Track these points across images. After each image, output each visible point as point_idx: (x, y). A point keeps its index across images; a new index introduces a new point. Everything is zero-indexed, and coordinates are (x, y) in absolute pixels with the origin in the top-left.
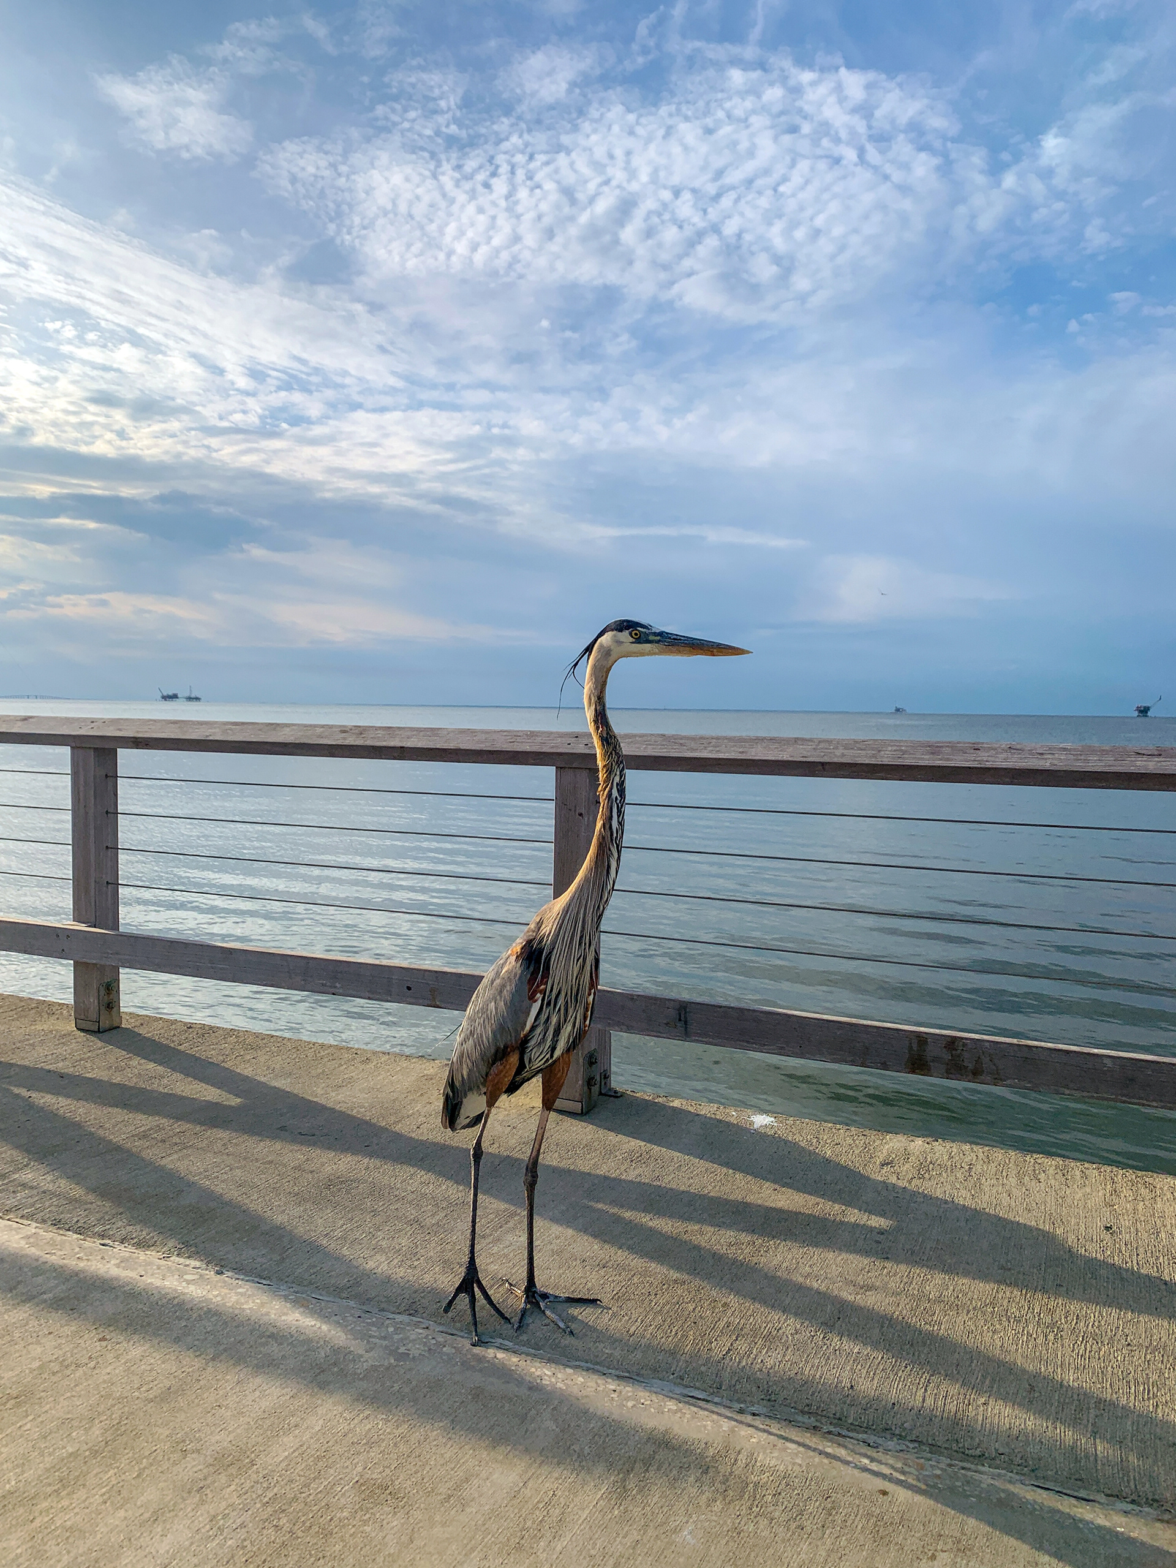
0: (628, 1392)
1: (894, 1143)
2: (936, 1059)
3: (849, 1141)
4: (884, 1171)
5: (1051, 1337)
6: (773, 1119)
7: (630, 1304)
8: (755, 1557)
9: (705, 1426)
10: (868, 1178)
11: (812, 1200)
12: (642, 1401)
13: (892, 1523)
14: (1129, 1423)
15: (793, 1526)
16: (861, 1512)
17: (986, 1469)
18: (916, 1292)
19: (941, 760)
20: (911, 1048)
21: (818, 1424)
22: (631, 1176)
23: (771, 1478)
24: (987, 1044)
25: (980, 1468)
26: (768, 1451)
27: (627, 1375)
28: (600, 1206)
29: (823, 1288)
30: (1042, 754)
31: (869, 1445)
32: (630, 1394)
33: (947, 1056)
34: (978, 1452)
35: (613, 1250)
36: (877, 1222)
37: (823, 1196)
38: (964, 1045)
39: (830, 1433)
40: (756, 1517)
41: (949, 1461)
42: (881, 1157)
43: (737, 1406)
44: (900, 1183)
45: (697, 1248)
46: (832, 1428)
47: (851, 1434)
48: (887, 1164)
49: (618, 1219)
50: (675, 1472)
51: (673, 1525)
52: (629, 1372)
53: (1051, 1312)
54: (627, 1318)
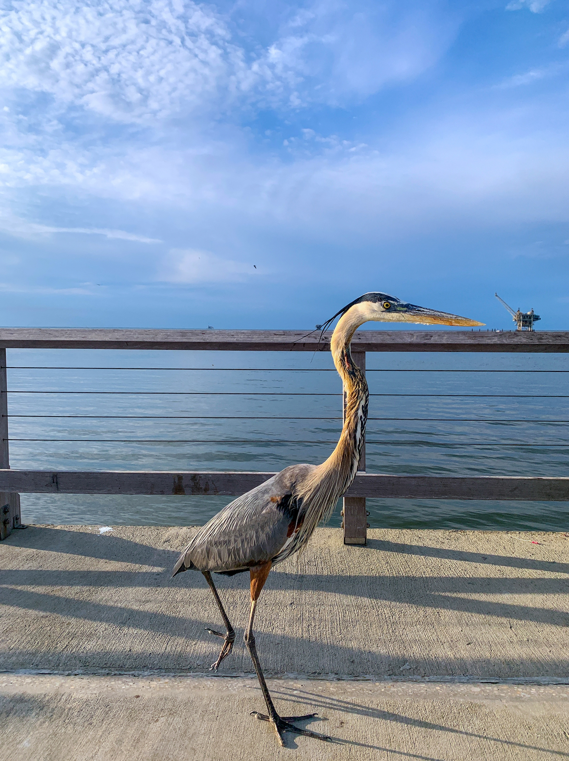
0: (4, 679)
1: (173, 531)
2: (187, 486)
3: (150, 533)
4: (164, 545)
5: (231, 608)
6: (111, 528)
7: (13, 634)
8: (63, 745)
9: (46, 687)
10: (156, 550)
11: (124, 564)
12: (11, 682)
13: (139, 710)
14: (260, 639)
15: (86, 724)
16: (124, 708)
17: (191, 674)
18: (170, 599)
19: (185, 339)
20: (175, 482)
21: (110, 672)
22: (26, 567)
23: (78, 704)
24: (210, 476)
25: (189, 674)
26: (79, 691)
27: (5, 670)
28: (4, 586)
29: (123, 606)
30: (233, 335)
31: (135, 676)
33: (192, 483)
34: (188, 667)
35: (7, 607)
36: (157, 569)
37: (131, 562)
38: (200, 477)
39: (115, 675)
40: (66, 725)
41: (174, 674)
42: (164, 538)
43: (67, 673)
44: (172, 550)
45: (58, 598)
46: (116, 672)
47: (126, 673)
48: (167, 541)
49: (13, 590)
50: (24, 713)
51: (18, 740)
53: (234, 597)
54: (10, 641)
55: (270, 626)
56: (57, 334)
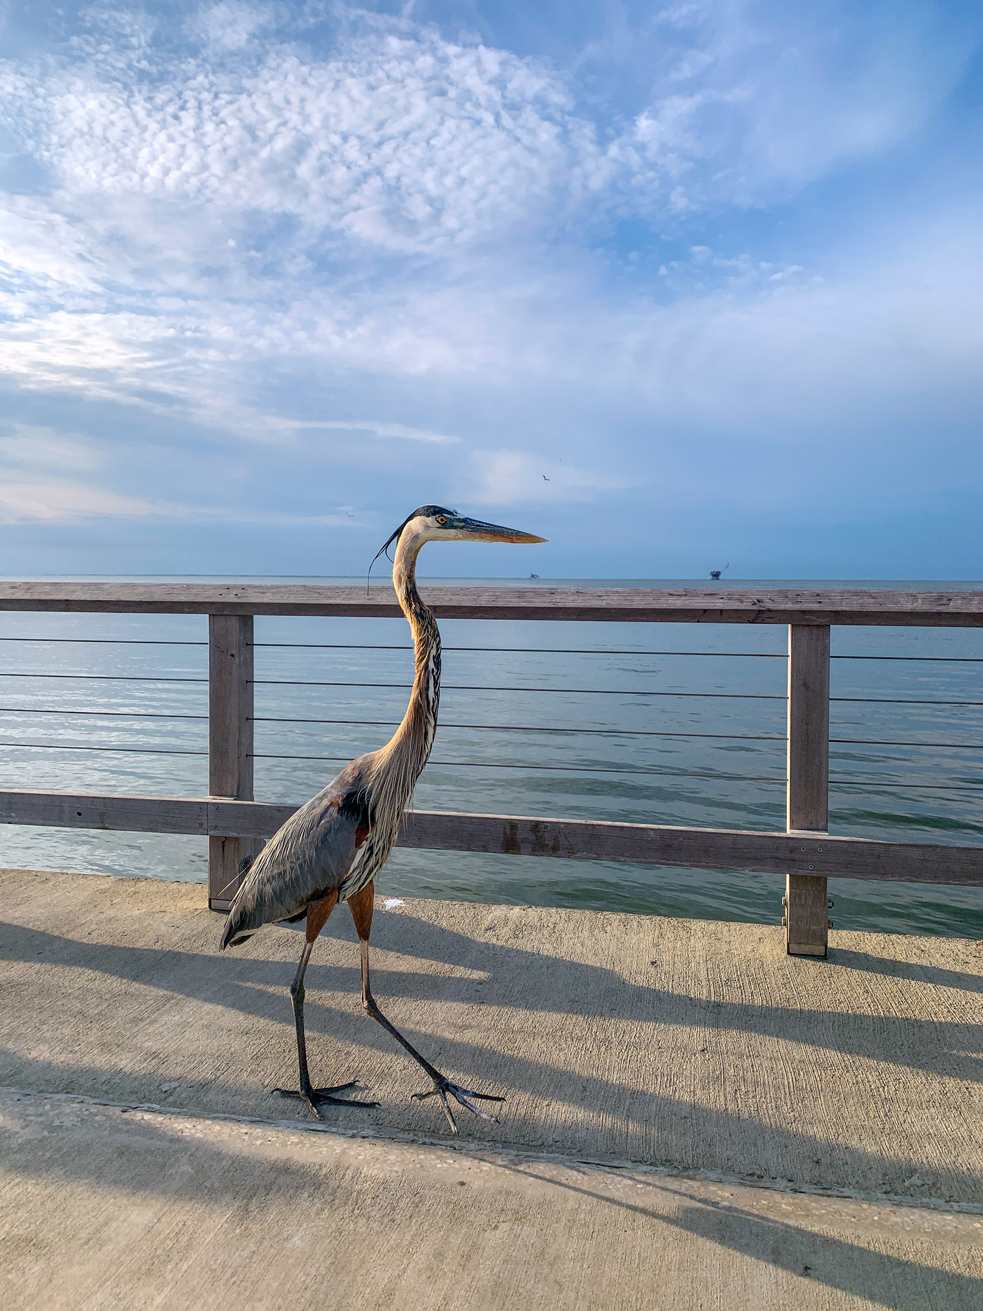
0: (258, 1133)
1: (498, 912)
2: (524, 840)
3: (462, 913)
4: (486, 935)
5: (603, 1049)
6: (402, 901)
7: (267, 1062)
8: (352, 1250)
9: (321, 1152)
10: (474, 942)
11: (426, 962)
12: (269, 1139)
13: (466, 1206)
14: (654, 1106)
15: (386, 1220)
16: (442, 1201)
17: (545, 1155)
18: (503, 1027)
19: (524, 602)
20: (505, 833)
21: (416, 1138)
22: (278, 957)
23: (372, 1186)
24: (562, 826)
25: (541, 1154)
26: (372, 1164)
27: (259, 1119)
28: (249, 984)
29: (429, 1031)
30: (601, 596)
31: (455, 1149)
32: (260, 1134)
33: (532, 837)
34: (539, 1143)
35: (256, 1019)
36: (478, 975)
37: (436, 959)
38: (546, 827)
39: (424, 1143)
40: (356, 1218)
41: (516, 1153)
42: (486, 923)
43: (350, 1132)
44: (500, 943)
45: (329, 1010)
46: (426, 1140)
47: (440, 1142)
48: (491, 929)
49: (262, 994)
50: (291, 1191)
51: (285, 1235)
52: (260, 1117)
53: (605, 1030)
54: (263, 1073)
55: (670, 1086)
56: (329, 593)
